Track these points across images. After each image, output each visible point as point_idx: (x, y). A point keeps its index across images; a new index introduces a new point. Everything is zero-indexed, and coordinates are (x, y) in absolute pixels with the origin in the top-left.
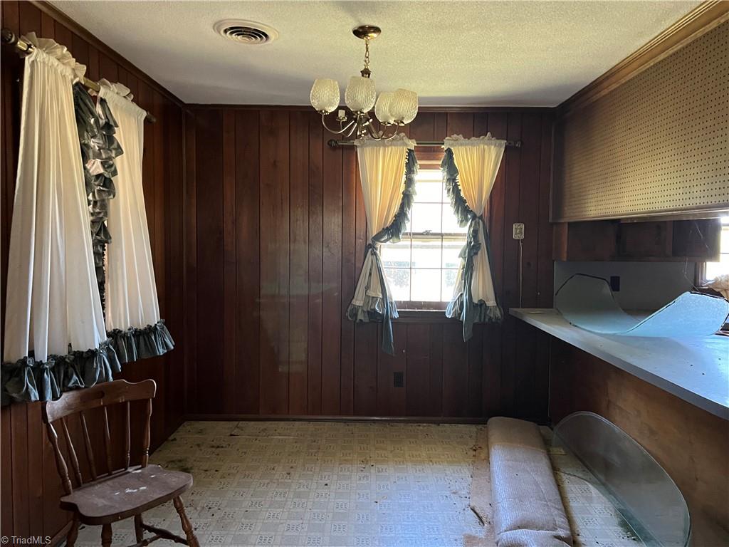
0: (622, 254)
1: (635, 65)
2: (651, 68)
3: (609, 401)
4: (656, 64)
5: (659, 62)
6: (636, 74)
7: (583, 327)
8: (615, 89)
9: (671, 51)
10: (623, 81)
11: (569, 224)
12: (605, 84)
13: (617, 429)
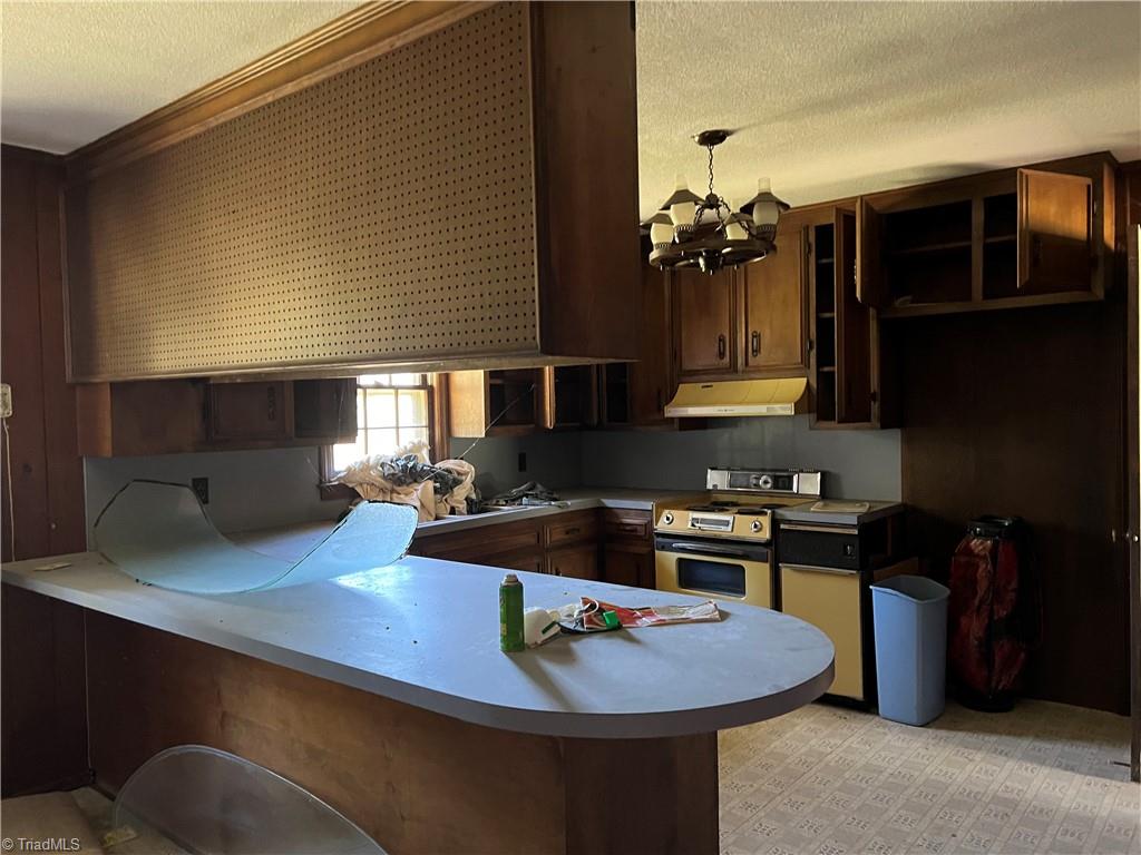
0: (213, 437)
1: (234, 97)
2: (269, 105)
3: (224, 714)
4: (279, 101)
5: (284, 99)
6: (240, 113)
7: (171, 586)
8: (196, 137)
9: (306, 82)
10: (213, 122)
11: (112, 385)
12: (175, 124)
13: (250, 766)
